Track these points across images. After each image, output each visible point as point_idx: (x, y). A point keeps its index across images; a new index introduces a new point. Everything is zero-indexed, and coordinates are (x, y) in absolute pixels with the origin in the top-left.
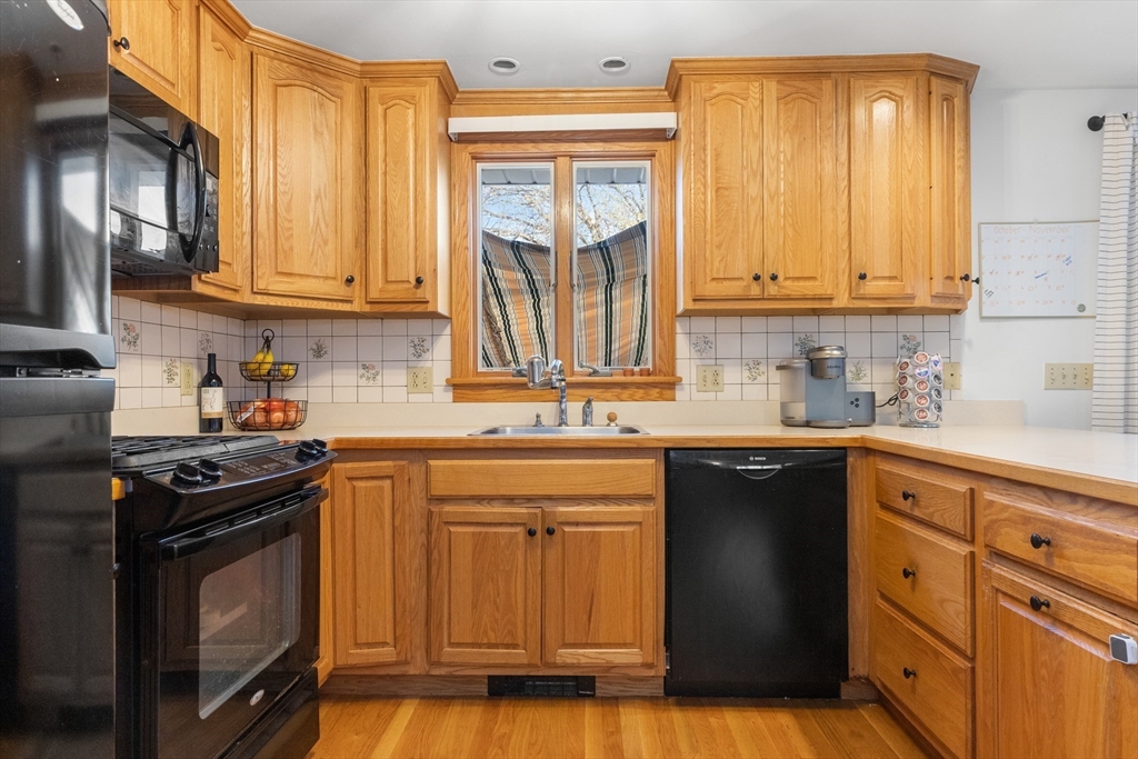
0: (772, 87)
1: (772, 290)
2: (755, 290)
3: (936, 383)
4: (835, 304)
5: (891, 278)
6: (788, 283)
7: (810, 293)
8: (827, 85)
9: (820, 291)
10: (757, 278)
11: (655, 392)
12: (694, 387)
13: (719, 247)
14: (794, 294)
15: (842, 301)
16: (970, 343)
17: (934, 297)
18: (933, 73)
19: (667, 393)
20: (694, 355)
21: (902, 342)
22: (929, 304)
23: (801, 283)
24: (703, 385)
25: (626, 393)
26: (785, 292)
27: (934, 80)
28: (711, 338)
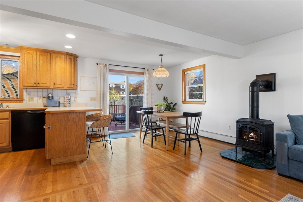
0: (38, 53)
1: (38, 85)
2: (35, 85)
3: (69, 100)
4: (50, 88)
5: (60, 84)
6: (41, 84)
7: (45, 86)
8: (49, 54)
9: (47, 86)
10: (35, 83)
11: (19, 101)
12: (27, 101)
13: (28, 78)
14: (43, 86)
15: (52, 87)
16: (79, 94)
17: (68, 87)
18: (67, 55)
19: (21, 102)
20: (27, 95)
21: (67, 94)
22: (67, 88)
23: (44, 84)
24: (29, 100)
25: (12, 102)
26: (41, 86)
27: (67, 56)
28: (31, 92)
